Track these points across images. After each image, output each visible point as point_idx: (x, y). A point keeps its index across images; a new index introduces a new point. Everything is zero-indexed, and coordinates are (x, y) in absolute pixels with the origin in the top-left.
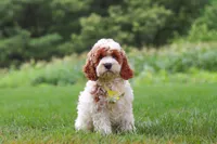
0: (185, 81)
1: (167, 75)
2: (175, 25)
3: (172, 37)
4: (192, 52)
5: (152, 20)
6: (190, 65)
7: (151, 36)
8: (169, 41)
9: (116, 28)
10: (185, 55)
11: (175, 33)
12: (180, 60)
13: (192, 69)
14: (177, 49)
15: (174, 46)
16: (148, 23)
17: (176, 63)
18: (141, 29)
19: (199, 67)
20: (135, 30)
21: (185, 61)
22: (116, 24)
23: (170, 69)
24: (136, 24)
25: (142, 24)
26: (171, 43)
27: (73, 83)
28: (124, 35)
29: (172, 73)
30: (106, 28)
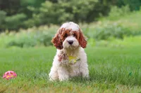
0: (106, 46)
1: (94, 41)
2: (100, 9)
3: (98, 16)
4: (111, 27)
5: (85, 6)
6: (109, 35)
7: (84, 16)
8: (96, 19)
9: (62, 10)
10: (107, 29)
11: (100, 14)
12: (103, 32)
13: (111, 38)
14: (101, 25)
15: (100, 22)
16: (83, 8)
17: (101, 33)
18: (79, 11)
19: (116, 36)
20: (74, 12)
21: (106, 32)
22: (62, 8)
23: (96, 37)
24: (75, 8)
25: (79, 8)
26: (97, 21)
27: (33, 46)
28: (67, 15)
29: (98, 40)
30: (55, 10)
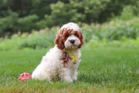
0: (119, 46)
1: (107, 42)
2: (112, 9)
3: (110, 17)
4: (123, 26)
5: (97, 6)
6: (122, 35)
7: (97, 16)
8: (108, 19)
9: (74, 11)
10: (119, 29)
11: (113, 14)
12: (115, 32)
13: (124, 38)
14: (114, 25)
15: (112, 22)
16: (95, 8)
17: (113, 34)
18: (90, 11)
19: (128, 36)
20: (86, 12)
21: (119, 32)
22: (74, 8)
23: (109, 38)
24: (87, 8)
25: (91, 8)
26: (110, 21)
27: (46, 47)
28: (79, 15)
29: (110, 41)
30: (67, 11)
